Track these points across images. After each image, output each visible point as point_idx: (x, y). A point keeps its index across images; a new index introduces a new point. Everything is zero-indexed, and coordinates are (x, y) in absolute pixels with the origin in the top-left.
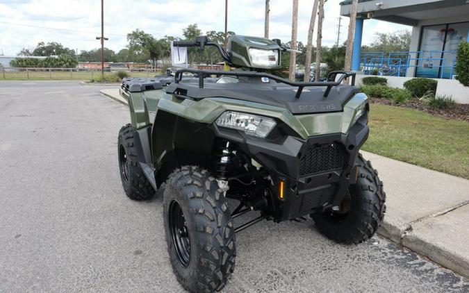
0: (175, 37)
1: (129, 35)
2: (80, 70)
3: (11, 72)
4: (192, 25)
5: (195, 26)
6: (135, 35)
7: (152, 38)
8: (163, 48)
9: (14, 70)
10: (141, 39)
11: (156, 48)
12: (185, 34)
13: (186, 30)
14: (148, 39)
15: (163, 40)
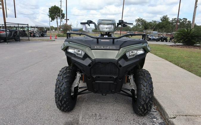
0: (156, 21)
1: (136, 20)
2: (116, 34)
3: (92, 34)
4: (165, 15)
5: (166, 16)
6: (138, 20)
7: (146, 21)
8: (150, 26)
9: (93, 33)
10: (141, 22)
11: (147, 26)
12: (161, 20)
13: (162, 18)
14: (144, 22)
15: (151, 22)
